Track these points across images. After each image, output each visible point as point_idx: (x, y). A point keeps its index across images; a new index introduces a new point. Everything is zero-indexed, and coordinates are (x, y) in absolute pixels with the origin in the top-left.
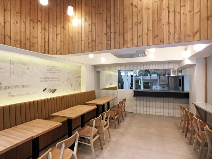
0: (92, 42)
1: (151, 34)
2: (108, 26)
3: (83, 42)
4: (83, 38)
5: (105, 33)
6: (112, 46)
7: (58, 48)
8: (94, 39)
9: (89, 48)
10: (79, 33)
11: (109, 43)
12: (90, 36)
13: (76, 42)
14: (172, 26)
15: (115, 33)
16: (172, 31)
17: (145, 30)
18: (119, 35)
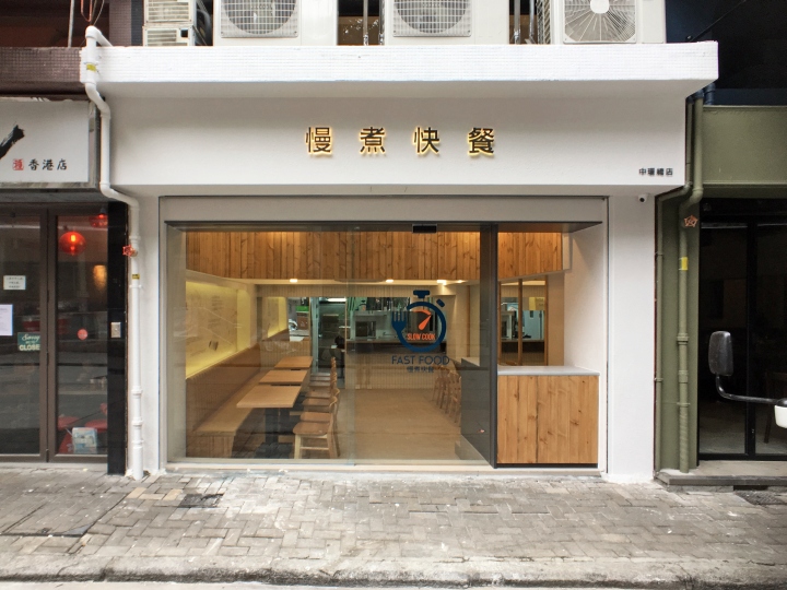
0: (313, 264)
1: (403, 264)
2: (343, 243)
3: (297, 262)
4: (297, 255)
5: (337, 252)
6: (349, 274)
7: (245, 266)
8: (318, 259)
9: (307, 273)
10: (288, 245)
11: (344, 269)
12: (310, 252)
13: (284, 260)
14: (428, 257)
15: (353, 254)
16: (428, 263)
17: (396, 258)
18: (360, 259)
